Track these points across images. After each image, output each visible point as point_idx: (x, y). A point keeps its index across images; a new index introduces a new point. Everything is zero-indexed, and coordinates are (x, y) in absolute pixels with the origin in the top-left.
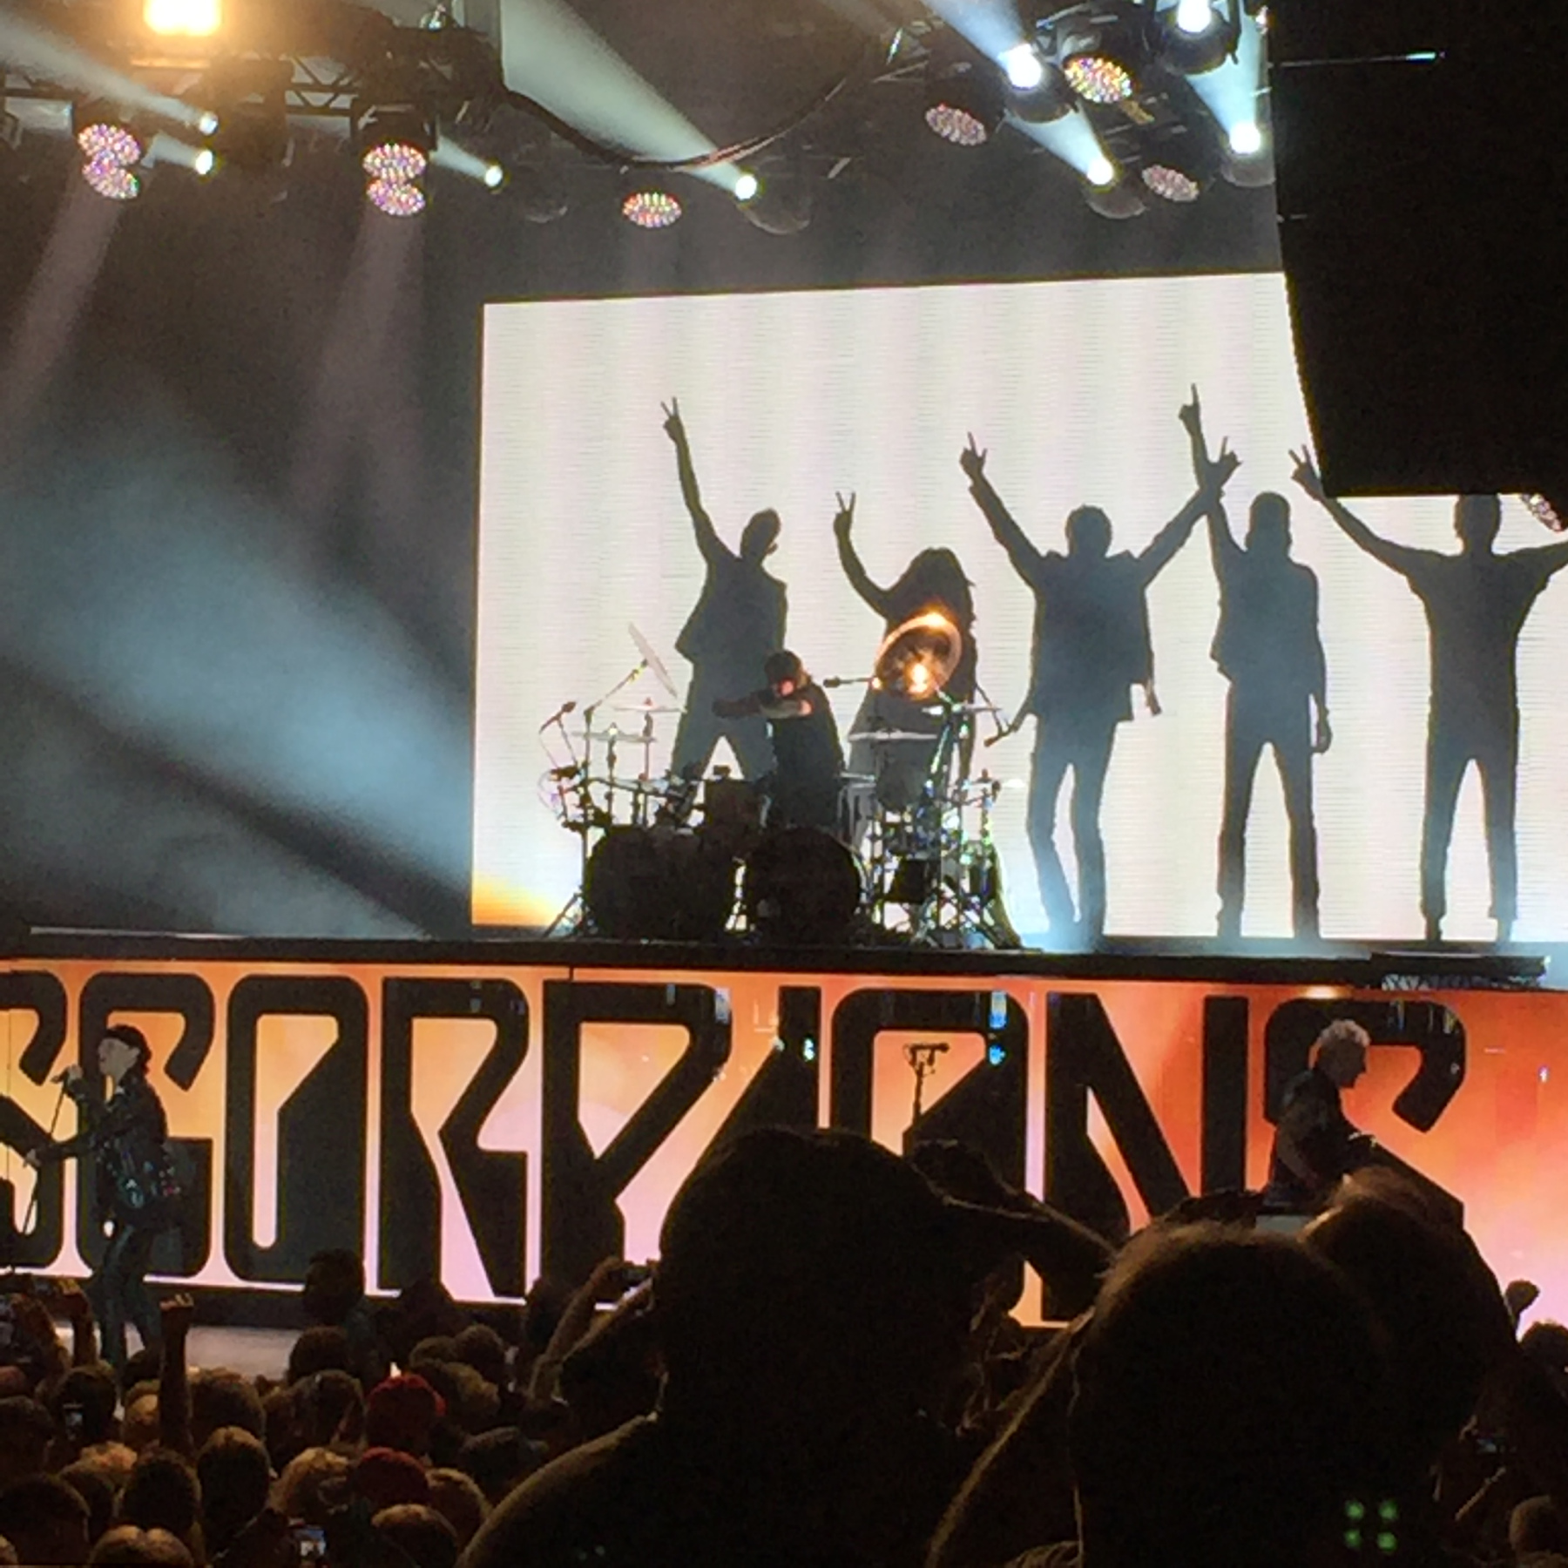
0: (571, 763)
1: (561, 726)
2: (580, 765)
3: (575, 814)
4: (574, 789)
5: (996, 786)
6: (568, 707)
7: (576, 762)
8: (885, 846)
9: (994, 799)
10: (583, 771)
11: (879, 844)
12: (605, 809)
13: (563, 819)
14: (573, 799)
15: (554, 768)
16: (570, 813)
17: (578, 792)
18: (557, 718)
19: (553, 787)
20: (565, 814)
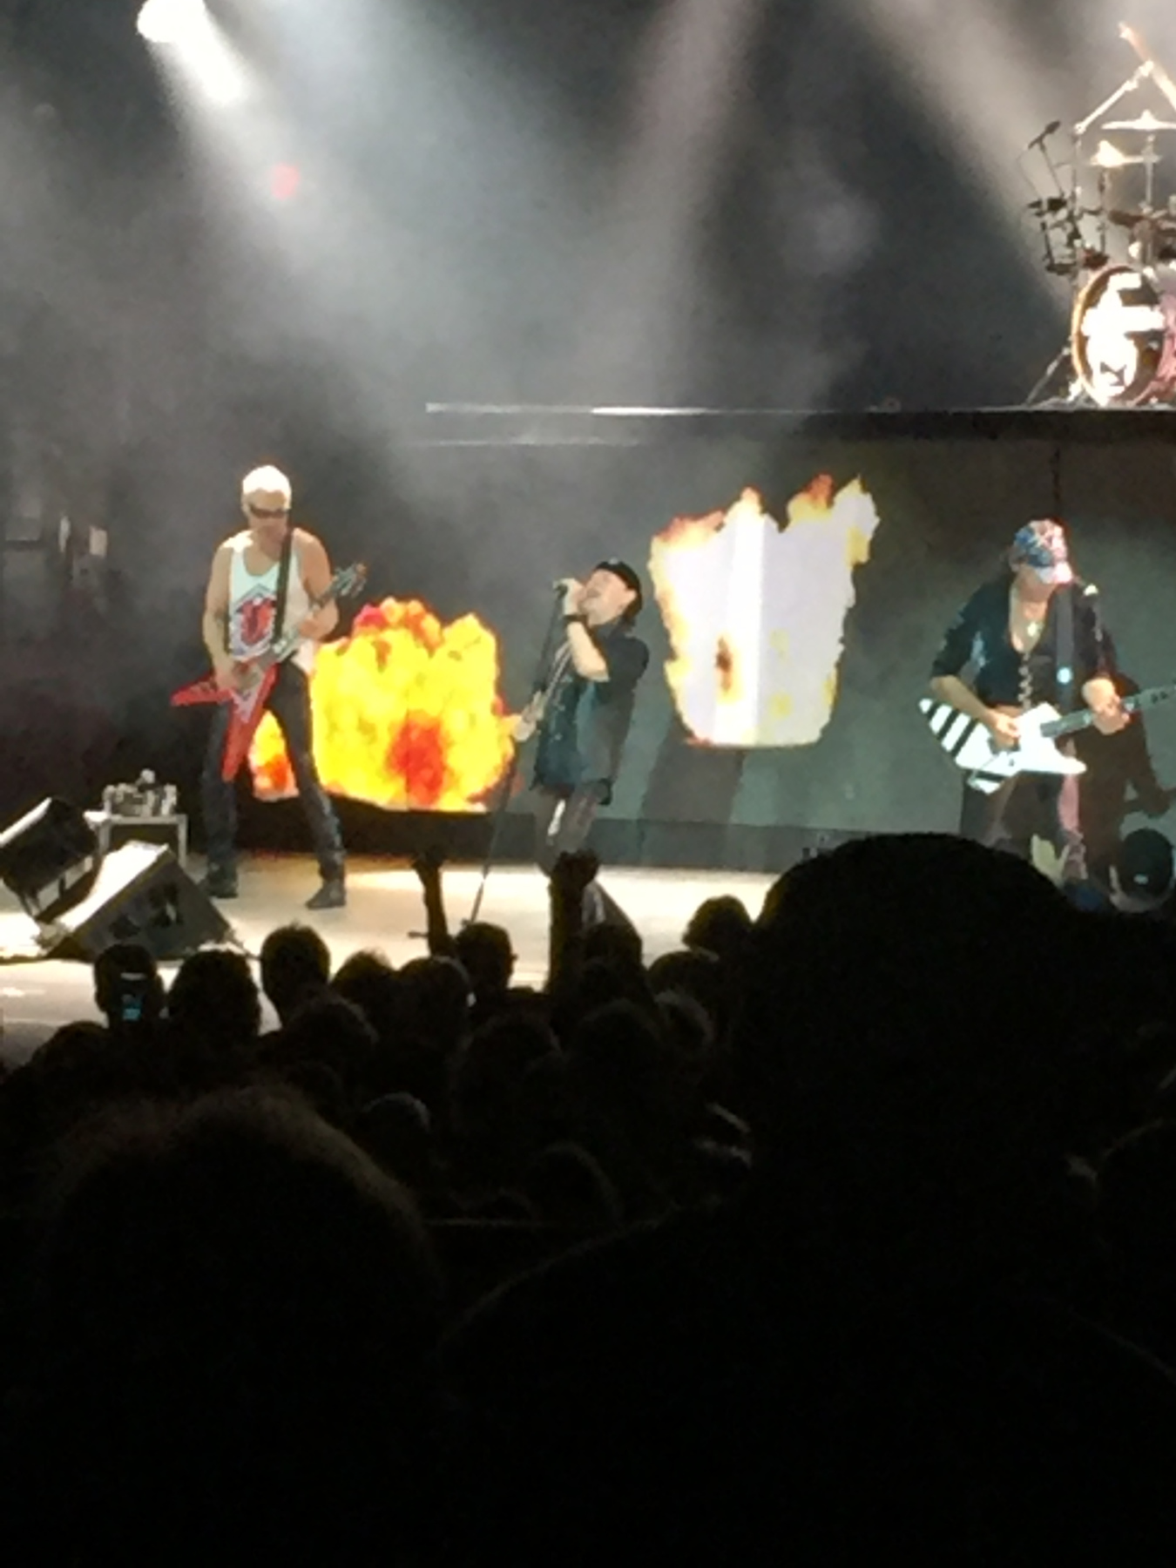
0: (1055, 194)
1: (1043, 148)
2: (1067, 195)
3: (1061, 253)
4: (1059, 224)
6: (1052, 128)
7: (1063, 194)
10: (1070, 205)
12: (1098, 248)
13: (1047, 261)
14: (1058, 237)
15: (1035, 199)
16: (1055, 253)
17: (1064, 229)
18: (1039, 140)
19: (1035, 223)
20: (1049, 254)
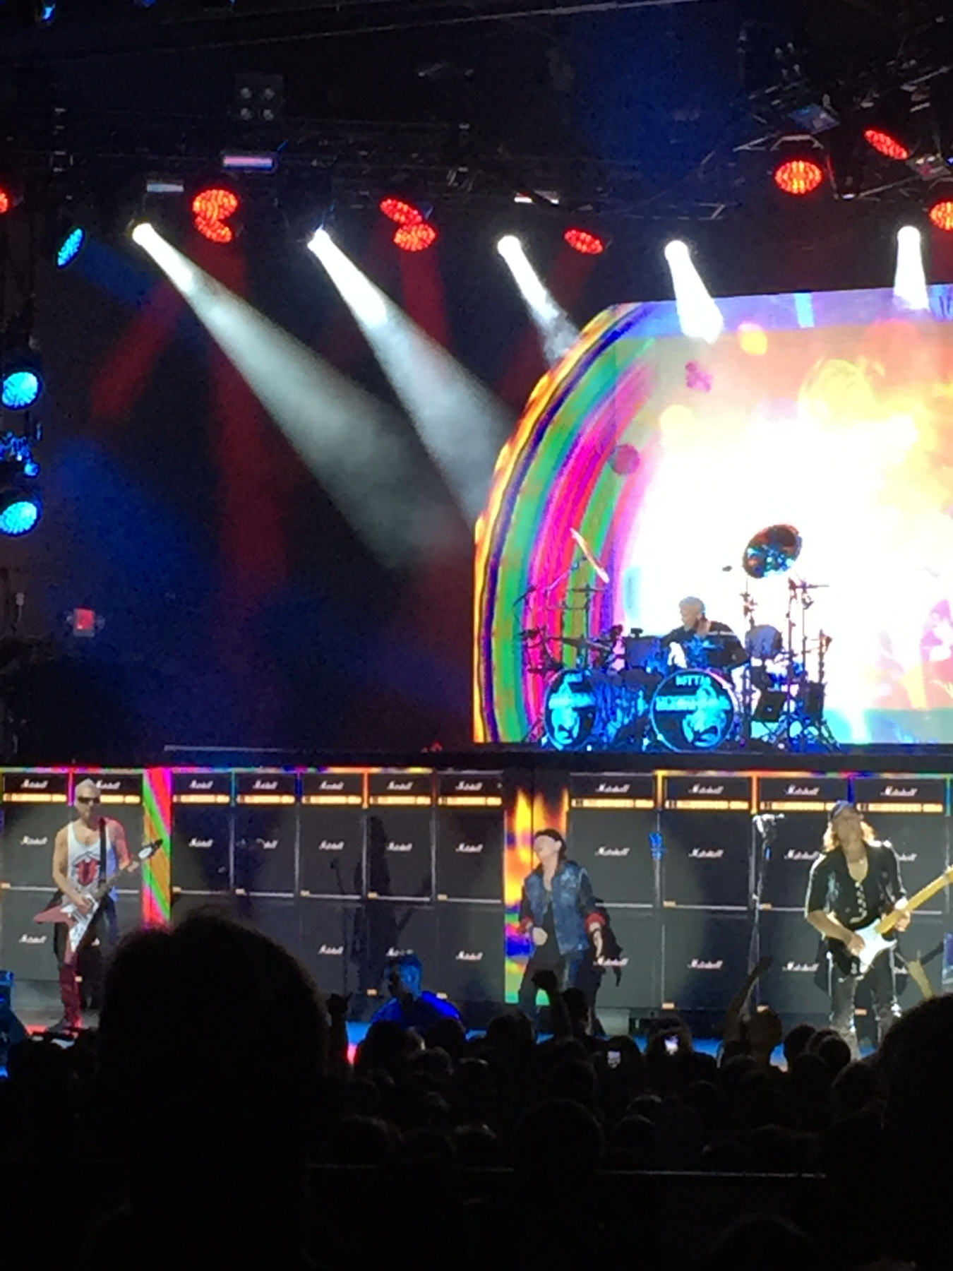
3: (536, 662)
4: (536, 646)
5: (829, 640)
7: (538, 628)
8: (752, 683)
9: (826, 649)
10: (542, 634)
11: (748, 681)
13: (529, 667)
15: (522, 631)
16: (533, 662)
17: (539, 648)
18: (524, 597)
20: (529, 662)
